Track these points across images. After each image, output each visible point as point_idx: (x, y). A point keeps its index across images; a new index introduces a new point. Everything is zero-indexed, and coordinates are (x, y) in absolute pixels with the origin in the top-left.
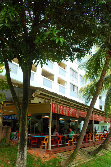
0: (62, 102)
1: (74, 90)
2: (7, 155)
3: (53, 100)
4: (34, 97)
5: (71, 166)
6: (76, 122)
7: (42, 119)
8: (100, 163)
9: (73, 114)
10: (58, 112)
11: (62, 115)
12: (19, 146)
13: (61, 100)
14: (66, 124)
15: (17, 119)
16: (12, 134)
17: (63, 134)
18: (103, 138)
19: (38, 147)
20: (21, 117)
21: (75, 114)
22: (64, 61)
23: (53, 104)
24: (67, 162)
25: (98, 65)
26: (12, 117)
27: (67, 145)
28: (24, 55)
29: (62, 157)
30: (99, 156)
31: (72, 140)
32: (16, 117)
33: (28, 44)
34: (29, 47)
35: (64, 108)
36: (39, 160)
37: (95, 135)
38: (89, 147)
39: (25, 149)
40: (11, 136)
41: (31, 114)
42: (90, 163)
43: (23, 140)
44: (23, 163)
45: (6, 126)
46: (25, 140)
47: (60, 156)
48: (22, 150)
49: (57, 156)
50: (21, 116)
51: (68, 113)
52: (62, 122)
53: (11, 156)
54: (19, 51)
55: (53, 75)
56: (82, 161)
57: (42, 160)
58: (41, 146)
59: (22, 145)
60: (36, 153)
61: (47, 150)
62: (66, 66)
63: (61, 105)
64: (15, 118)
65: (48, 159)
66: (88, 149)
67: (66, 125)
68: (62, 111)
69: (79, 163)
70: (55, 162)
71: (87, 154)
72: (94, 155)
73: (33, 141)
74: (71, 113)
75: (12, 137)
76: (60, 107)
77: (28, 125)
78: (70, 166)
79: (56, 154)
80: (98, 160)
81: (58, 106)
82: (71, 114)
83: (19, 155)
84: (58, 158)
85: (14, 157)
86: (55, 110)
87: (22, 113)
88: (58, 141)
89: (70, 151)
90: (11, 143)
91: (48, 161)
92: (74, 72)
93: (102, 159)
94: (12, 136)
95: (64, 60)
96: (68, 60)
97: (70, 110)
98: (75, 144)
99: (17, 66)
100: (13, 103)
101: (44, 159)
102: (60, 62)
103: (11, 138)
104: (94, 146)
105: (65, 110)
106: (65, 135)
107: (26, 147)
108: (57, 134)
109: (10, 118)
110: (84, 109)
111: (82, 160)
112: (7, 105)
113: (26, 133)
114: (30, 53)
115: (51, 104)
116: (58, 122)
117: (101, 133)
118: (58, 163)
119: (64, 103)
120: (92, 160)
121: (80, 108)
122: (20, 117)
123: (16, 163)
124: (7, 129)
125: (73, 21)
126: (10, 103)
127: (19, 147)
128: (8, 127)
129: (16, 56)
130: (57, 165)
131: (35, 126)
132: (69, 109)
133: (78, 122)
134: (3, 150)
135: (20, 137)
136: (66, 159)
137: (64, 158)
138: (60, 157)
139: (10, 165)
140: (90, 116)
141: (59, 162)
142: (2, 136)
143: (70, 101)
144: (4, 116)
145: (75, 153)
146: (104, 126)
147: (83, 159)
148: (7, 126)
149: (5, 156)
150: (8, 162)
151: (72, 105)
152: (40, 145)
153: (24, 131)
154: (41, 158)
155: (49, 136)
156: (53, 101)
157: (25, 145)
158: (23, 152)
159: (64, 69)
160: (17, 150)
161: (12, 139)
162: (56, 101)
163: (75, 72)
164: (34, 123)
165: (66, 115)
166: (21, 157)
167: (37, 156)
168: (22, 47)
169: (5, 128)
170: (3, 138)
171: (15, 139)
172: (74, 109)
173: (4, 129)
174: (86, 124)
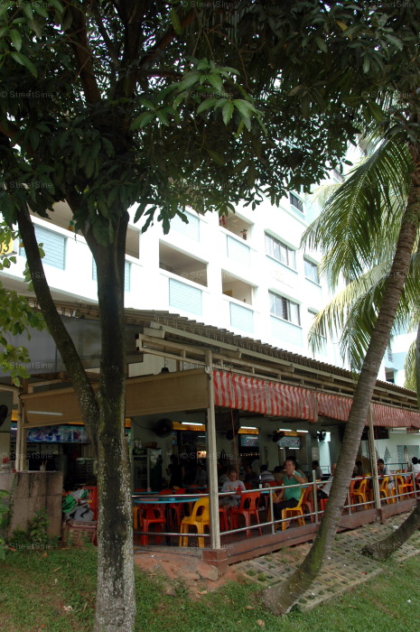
0: (249, 365)
1: (286, 318)
2: (56, 580)
3: (217, 357)
4: (141, 349)
5: (302, 605)
6: (301, 436)
7: (173, 435)
8: (412, 584)
9: (295, 408)
10: (240, 402)
11: (254, 412)
12: (100, 545)
13: (245, 357)
14: (265, 447)
15: (77, 441)
16: (68, 500)
17: (261, 486)
18: (409, 489)
19: (172, 542)
20: (100, 430)
21: (302, 406)
22: (246, 205)
23: (218, 374)
24: (290, 590)
25: (373, 212)
26: (59, 434)
27: (279, 527)
28: (94, 188)
29: (266, 574)
30: (404, 558)
31: (298, 508)
32: (75, 434)
33: (105, 140)
34: (111, 151)
35: (261, 388)
36: (181, 592)
37: (380, 481)
38: (361, 526)
39: (127, 552)
40: (65, 506)
41: (132, 418)
42: (373, 587)
43: (115, 520)
44: (124, 609)
45: (42, 468)
46: (123, 519)
47: (259, 572)
48: (115, 557)
49: (247, 570)
50: (101, 427)
51: (274, 402)
52: (249, 441)
53: (73, 584)
54: (74, 170)
55: (203, 265)
56: (344, 583)
57: (191, 589)
58: (183, 536)
59: (112, 538)
60: (167, 566)
61: (209, 549)
62: (250, 225)
63: (247, 373)
64: (70, 438)
65: (213, 583)
66: (358, 535)
67: (266, 451)
68: (254, 397)
69: (333, 592)
70: (243, 594)
71: (358, 555)
72: (387, 557)
73: (150, 521)
74: (285, 402)
75: (68, 512)
76: (243, 383)
77: (128, 458)
78: (299, 604)
79: (243, 564)
80: (399, 575)
81: (237, 379)
82: (288, 406)
83: (105, 579)
84: (251, 578)
85: (84, 586)
86: (226, 394)
87: (102, 415)
88: (246, 514)
89: (294, 549)
90: (68, 534)
91: (215, 594)
92: (283, 250)
93: (415, 571)
94: (67, 507)
95: (246, 199)
96: (259, 199)
97: (283, 394)
98: (308, 520)
99: (65, 239)
100: (60, 381)
101: (198, 586)
102: (229, 209)
103: (63, 514)
104: (381, 524)
105: (264, 394)
106: (271, 490)
107: (128, 547)
108: (240, 489)
109: (51, 439)
110: (333, 385)
111: (340, 579)
112: (37, 390)
113: (126, 491)
114: (115, 175)
115: (208, 372)
116: (235, 440)
117: (399, 471)
118: (253, 597)
119: (258, 367)
120: (380, 576)
121: (319, 382)
122: (95, 430)
123: (94, 607)
124: (47, 481)
125: (280, 24)
126: (48, 383)
127: (104, 547)
128: (51, 474)
129: (65, 192)
130: (249, 607)
131: (150, 462)
132: (279, 387)
133: (308, 438)
134: (38, 563)
135: (101, 509)
136: (281, 578)
137: (275, 577)
138: (257, 575)
139: (70, 616)
140: (364, 410)
141: (256, 595)
142: (32, 509)
143: (280, 358)
144: (30, 434)
145: (316, 553)
146: (405, 447)
147: (343, 575)
148: (47, 470)
149: (49, 586)
150: (62, 608)
151: (286, 374)
152: (179, 532)
153: (118, 485)
154: (188, 583)
155: (209, 496)
156: (215, 361)
157: (125, 538)
158: (121, 567)
159: (245, 237)
160: (94, 559)
161: (69, 517)
162: (226, 359)
163: (286, 247)
164: (145, 453)
165: (269, 412)
166: (114, 586)
167: (173, 576)
168: (83, 150)
169: (38, 479)
170: (33, 515)
171: (82, 516)
172: (296, 389)
173: (36, 484)
174: (351, 441)
